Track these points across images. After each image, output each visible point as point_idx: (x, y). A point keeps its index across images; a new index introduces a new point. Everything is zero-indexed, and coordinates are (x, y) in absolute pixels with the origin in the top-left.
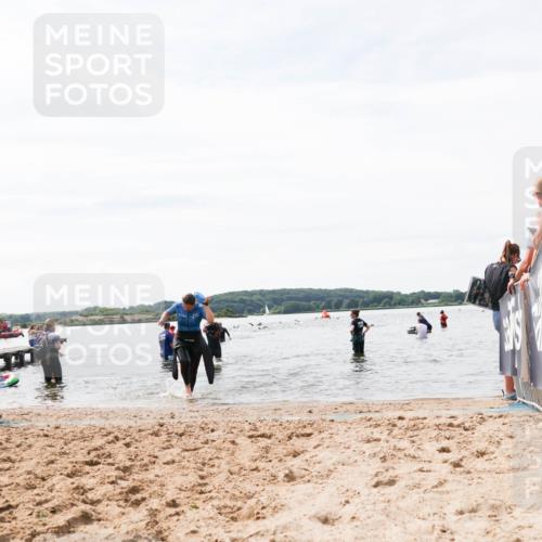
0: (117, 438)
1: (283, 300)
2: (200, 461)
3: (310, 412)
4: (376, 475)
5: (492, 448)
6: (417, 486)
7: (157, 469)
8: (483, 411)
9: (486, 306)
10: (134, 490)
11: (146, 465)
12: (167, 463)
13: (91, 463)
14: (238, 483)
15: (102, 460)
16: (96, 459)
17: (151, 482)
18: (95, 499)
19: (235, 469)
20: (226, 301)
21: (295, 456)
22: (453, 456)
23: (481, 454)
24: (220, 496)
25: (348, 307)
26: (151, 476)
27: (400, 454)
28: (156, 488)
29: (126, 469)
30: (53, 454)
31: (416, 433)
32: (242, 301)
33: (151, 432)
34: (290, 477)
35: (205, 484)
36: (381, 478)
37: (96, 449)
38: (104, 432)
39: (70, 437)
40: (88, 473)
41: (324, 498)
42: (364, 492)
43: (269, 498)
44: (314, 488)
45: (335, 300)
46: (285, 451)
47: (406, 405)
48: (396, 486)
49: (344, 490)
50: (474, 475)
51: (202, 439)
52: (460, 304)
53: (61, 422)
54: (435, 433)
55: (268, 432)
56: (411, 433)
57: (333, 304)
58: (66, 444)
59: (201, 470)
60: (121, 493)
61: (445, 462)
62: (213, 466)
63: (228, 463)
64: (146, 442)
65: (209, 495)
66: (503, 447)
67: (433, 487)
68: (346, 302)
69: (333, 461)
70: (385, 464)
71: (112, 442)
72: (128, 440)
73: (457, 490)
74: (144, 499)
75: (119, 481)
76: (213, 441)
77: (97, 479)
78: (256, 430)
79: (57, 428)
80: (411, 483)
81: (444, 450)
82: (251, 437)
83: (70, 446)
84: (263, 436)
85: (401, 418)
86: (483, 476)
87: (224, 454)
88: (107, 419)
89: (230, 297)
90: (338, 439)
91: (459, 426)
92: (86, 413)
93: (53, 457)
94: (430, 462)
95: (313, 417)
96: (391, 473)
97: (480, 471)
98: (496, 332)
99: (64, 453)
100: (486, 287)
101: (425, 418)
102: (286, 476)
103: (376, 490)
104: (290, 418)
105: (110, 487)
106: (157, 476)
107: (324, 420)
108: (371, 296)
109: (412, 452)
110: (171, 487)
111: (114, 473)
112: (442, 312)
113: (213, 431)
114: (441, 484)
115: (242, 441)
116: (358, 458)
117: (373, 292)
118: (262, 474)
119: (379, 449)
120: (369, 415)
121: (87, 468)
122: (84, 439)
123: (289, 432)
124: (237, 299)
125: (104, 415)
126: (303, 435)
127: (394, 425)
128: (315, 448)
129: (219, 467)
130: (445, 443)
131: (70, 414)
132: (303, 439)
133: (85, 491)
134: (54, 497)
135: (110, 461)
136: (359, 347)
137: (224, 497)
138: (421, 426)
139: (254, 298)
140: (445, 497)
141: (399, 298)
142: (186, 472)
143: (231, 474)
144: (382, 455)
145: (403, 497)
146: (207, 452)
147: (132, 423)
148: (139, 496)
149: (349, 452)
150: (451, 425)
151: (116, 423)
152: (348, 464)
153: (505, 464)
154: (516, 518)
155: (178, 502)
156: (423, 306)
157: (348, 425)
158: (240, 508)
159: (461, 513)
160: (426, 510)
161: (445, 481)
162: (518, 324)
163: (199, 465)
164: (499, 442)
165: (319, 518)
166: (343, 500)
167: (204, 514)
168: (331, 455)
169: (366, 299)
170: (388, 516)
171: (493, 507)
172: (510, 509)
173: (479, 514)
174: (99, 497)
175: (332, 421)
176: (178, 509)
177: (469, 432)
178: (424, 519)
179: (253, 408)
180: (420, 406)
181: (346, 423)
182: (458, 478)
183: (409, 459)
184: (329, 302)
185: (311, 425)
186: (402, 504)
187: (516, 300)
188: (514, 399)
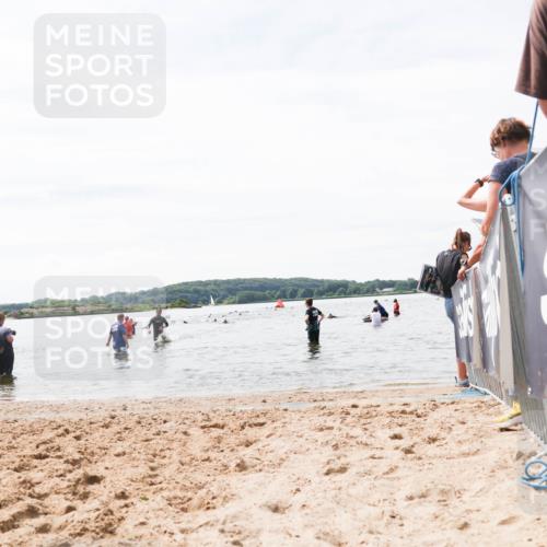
0: (67, 431)
1: (238, 290)
2: (151, 452)
3: (264, 401)
4: (328, 463)
5: (443, 434)
6: (368, 473)
7: (107, 461)
8: (436, 398)
9: (438, 293)
12: (118, 455)
13: (40, 457)
14: (189, 474)
15: (52, 454)
16: (44, 453)
18: (42, 492)
19: (187, 459)
20: (180, 291)
21: (247, 446)
22: (404, 443)
23: (434, 440)
24: (171, 487)
25: (303, 296)
27: (353, 442)
29: (75, 462)
31: (369, 420)
32: (196, 291)
33: (102, 424)
34: (242, 467)
35: (156, 475)
36: (332, 466)
37: (44, 443)
38: (54, 425)
39: (18, 431)
40: (36, 467)
41: (275, 487)
42: (316, 479)
43: (220, 488)
44: (266, 477)
45: (290, 289)
46: (237, 441)
47: (357, 394)
48: (347, 473)
49: (295, 478)
50: (426, 461)
51: (154, 431)
52: (415, 292)
54: (389, 420)
55: (221, 422)
56: (363, 421)
57: (288, 293)
58: (14, 438)
59: (152, 461)
60: (68, 487)
61: (397, 448)
62: (165, 457)
63: (180, 454)
64: (97, 435)
65: (160, 486)
66: (454, 433)
67: (384, 474)
68: (301, 291)
69: (285, 450)
70: (338, 452)
71: (62, 435)
72: (78, 433)
73: (407, 476)
75: (67, 474)
76: (165, 432)
77: (45, 473)
78: (209, 420)
80: (362, 470)
81: (396, 437)
82: (203, 427)
83: (19, 440)
84: (215, 426)
85: (354, 406)
86: (434, 461)
87: (175, 445)
88: (58, 412)
89: (183, 288)
90: (290, 428)
91: (411, 413)
92: (36, 407)
94: (382, 449)
95: (267, 407)
96: (343, 460)
97: (430, 458)
99: (13, 447)
100: (437, 275)
101: (378, 406)
102: (238, 465)
103: (328, 477)
104: (244, 408)
105: (58, 480)
106: (107, 468)
107: (277, 409)
108: (326, 284)
109: (364, 439)
110: (121, 478)
111: (61, 466)
112: (396, 301)
113: (165, 422)
114: (392, 470)
115: (195, 432)
116: (309, 446)
117: (328, 281)
118: (213, 464)
119: (330, 437)
120: (323, 404)
121: (35, 462)
122: (33, 432)
123: (242, 422)
124: (191, 289)
125: (57, 408)
126: (256, 425)
127: (348, 414)
128: (268, 437)
129: (170, 458)
130: (397, 430)
132: (256, 429)
133: (32, 485)
135: (59, 454)
136: (314, 335)
137: (175, 488)
138: (374, 414)
139: (209, 288)
140: (396, 483)
141: (354, 287)
142: (136, 463)
143: (183, 464)
144: (334, 443)
145: (354, 484)
146: (157, 444)
147: (83, 416)
149: (301, 441)
150: (403, 412)
151: (67, 415)
152: (300, 453)
153: (456, 450)
154: (464, 503)
155: (127, 494)
156: (378, 294)
157: (302, 414)
158: (190, 499)
159: (411, 498)
160: (376, 496)
161: (397, 467)
162: (470, 310)
163: (150, 456)
164: (450, 428)
165: (269, 507)
166: (294, 489)
167: (153, 505)
168: (283, 444)
169: (321, 289)
170: (338, 503)
171: (443, 492)
172: (459, 493)
173: (429, 499)
174: (46, 491)
175: (286, 410)
176: (127, 502)
177: (421, 419)
178: (374, 505)
179: (207, 399)
180: (375, 393)
181: (300, 412)
182: (410, 464)
183: (361, 446)
184: (284, 292)
185: (265, 414)
186: (352, 491)
187: (468, 287)
188: (466, 385)
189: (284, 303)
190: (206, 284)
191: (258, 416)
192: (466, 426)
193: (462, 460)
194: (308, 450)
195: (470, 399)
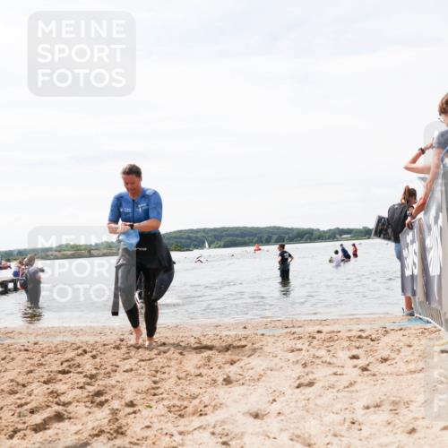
0: (85, 352)
1: (222, 237)
2: (154, 369)
3: (245, 328)
4: (299, 378)
5: (393, 355)
6: (332, 387)
7: (118, 376)
8: (387, 325)
9: (389, 239)
10: (99, 394)
11: (109, 373)
12: (127, 371)
13: (64, 372)
14: (185, 387)
15: (72, 370)
16: (67, 369)
17: (113, 387)
18: (67, 401)
19: (183, 375)
20: (175, 238)
21: (232, 364)
22: (362, 362)
23: (385, 360)
24: (170, 397)
25: (276, 242)
26: (112, 381)
27: (318, 361)
28: (117, 392)
29: (92, 377)
30: (32, 365)
31: (332, 343)
32: (189, 238)
33: (113, 346)
34: (228, 381)
36: (302, 381)
37: (67, 361)
38: (75, 347)
39: (46, 351)
40: (61, 380)
41: (257, 398)
42: (290, 392)
43: (210, 398)
44: (248, 389)
45: (266, 236)
46: (223, 360)
47: (321, 322)
48: (313, 388)
49: (271, 390)
50: (379, 377)
51: (156, 352)
52: (369, 238)
53: (40, 339)
54: (346, 344)
55: (210, 344)
56: (327, 344)
57: (264, 239)
58: (43, 357)
59: (155, 376)
60: (88, 396)
61: (355, 367)
62: (164, 373)
63: (177, 370)
64: (109, 354)
65: (161, 396)
66: (402, 354)
67: (345, 387)
68: (275, 237)
69: (265, 365)
70: (306, 370)
71: (81, 354)
72: (94, 353)
73: (364, 389)
74: (107, 401)
75: (87, 387)
76: (165, 353)
77: (69, 385)
78: (200, 343)
79: (36, 344)
80: (327, 384)
81: (354, 357)
82: (195, 349)
83: (47, 358)
84: (205, 347)
85: (319, 332)
86: (386, 378)
87: (173, 363)
88: (78, 336)
89: (178, 235)
90: (267, 349)
91: (366, 338)
92: (60, 332)
93: (32, 368)
94: (342, 367)
95: (247, 332)
96: (311, 376)
97: (382, 374)
98: (398, 261)
99: (42, 364)
100: (389, 224)
101: (339, 332)
102: (225, 380)
103: (298, 390)
104: (228, 333)
105: (79, 391)
106: (118, 382)
107: (256, 334)
108: (295, 232)
109: (328, 359)
110: (129, 390)
111: (82, 380)
112: (354, 245)
113: (164, 345)
114: (351, 385)
115: (189, 352)
116: (283, 364)
117: (297, 229)
118: (205, 378)
119: (301, 357)
120: (293, 330)
121: (60, 376)
122: (58, 352)
123: (227, 344)
124: (184, 236)
125: (75, 332)
126: (239, 347)
127: (314, 338)
128: (248, 357)
129: (169, 374)
130: (355, 352)
131: (46, 333)
132: (238, 350)
133: (58, 395)
134: (32, 400)
135: (80, 370)
136: (285, 273)
137: (173, 398)
138: (336, 338)
139: (199, 235)
140: (354, 394)
141: (318, 234)
142: (141, 378)
143: (179, 379)
144: (303, 362)
145: (320, 396)
146: (159, 362)
147: (98, 339)
148: (103, 398)
149: (276, 360)
150: (360, 337)
151: (85, 339)
152: (276, 370)
153: (404, 368)
154: (412, 412)
155: (135, 402)
156: (338, 240)
157: (276, 338)
158: (186, 407)
159: (368, 408)
160: (339, 406)
161: (355, 382)
162: (415, 253)
163: (153, 372)
164: (399, 350)
165: (251, 414)
166: (271, 399)
167: (157, 412)
168: (261, 363)
169: (291, 235)
170: (307, 411)
171: (394, 403)
172: (407, 404)
173: (382, 408)
174: (70, 400)
175: (263, 335)
176: (135, 409)
177: (375, 343)
178: (337, 413)
179: (198, 325)
180: (336, 321)
181: (274, 336)
182: (365, 379)
183: (325, 365)
184: (261, 238)
185: (246, 338)
186: (319, 401)
187: (413, 234)
188: (412, 315)
189: (261, 247)
190: (197, 231)
191: (240, 340)
192: (412, 349)
193: (409, 376)
194: (282, 368)
195: (415, 326)
